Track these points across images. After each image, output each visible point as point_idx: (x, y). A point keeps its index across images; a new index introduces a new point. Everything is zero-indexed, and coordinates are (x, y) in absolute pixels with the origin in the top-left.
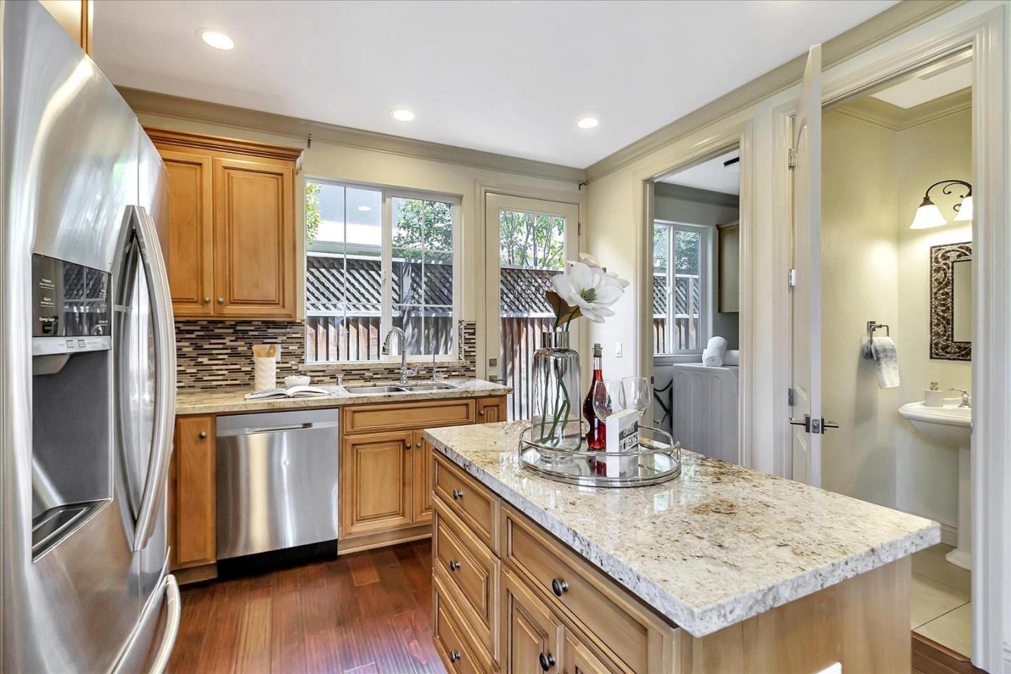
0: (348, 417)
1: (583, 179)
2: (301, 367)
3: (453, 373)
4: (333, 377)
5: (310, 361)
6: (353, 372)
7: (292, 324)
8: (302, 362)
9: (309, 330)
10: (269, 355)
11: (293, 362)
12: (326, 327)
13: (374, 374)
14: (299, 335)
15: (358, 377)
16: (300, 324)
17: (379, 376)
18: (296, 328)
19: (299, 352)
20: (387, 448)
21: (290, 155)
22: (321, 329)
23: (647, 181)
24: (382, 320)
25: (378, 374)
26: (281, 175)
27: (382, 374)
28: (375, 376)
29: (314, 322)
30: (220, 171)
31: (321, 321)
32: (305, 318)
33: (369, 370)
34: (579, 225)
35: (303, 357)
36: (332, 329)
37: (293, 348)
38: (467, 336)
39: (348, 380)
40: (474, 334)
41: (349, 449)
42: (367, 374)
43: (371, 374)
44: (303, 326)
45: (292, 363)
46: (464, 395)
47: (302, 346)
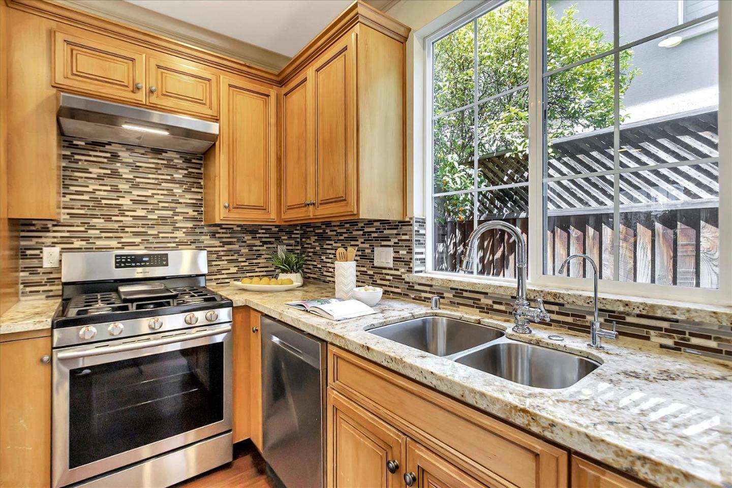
2: (407, 277)
3: (695, 341)
6: (465, 294)
8: (410, 270)
11: (403, 270)
13: (494, 302)
14: (407, 237)
15: (471, 302)
17: (502, 308)
19: (407, 258)
22: (591, 231)
25: (501, 304)
26: (347, 48)
27: (507, 304)
28: (496, 307)
33: (487, 294)
35: (411, 266)
36: (607, 231)
37: (403, 252)
39: (458, 304)
42: (485, 301)
43: (490, 302)
44: (411, 225)
46: (520, 420)
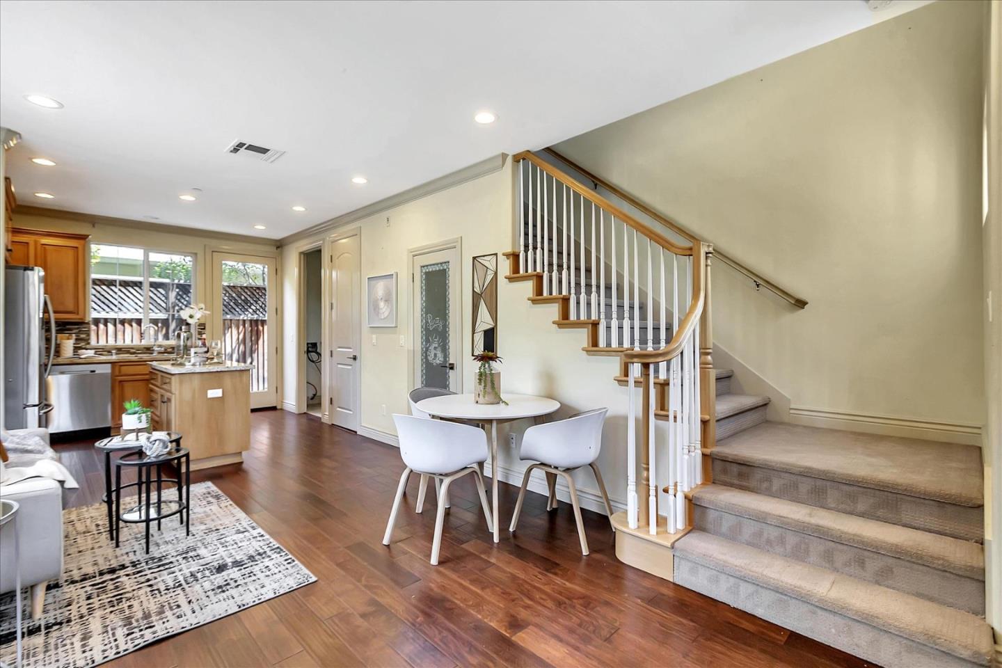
0: (117, 368)
1: (278, 244)
2: (88, 346)
4: (109, 352)
5: (93, 342)
7: (83, 323)
8: (89, 344)
9: (93, 327)
10: (68, 339)
12: (106, 325)
14: (87, 330)
16: (88, 323)
18: (85, 326)
19: (87, 338)
20: (140, 383)
21: (83, 238)
22: (102, 326)
23: (301, 253)
24: (143, 321)
26: (77, 248)
29: (97, 322)
30: (39, 247)
31: (102, 321)
32: (91, 319)
34: (276, 270)
35: (89, 341)
37: (83, 336)
38: (200, 330)
39: (119, 354)
40: (204, 329)
41: (117, 383)
44: (90, 324)
45: (82, 344)
47: (89, 335)
